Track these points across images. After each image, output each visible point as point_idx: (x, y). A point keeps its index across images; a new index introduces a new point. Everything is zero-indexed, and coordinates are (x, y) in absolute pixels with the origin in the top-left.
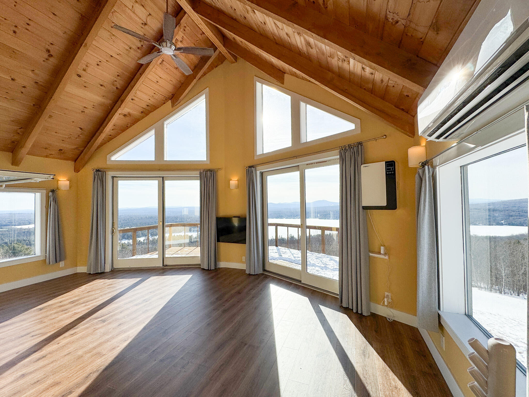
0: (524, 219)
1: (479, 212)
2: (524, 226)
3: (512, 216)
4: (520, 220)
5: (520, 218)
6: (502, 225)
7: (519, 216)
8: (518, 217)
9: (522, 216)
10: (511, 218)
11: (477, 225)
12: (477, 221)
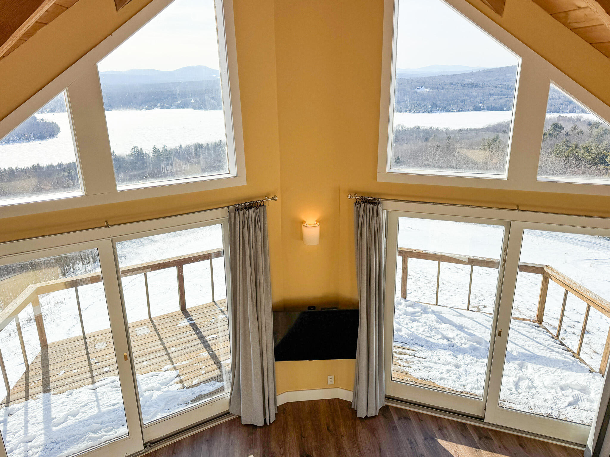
0: (506, 99)
1: (454, 89)
2: (504, 110)
3: (493, 95)
4: (501, 101)
5: (501, 98)
6: (480, 110)
7: (501, 95)
8: (500, 97)
9: (504, 95)
10: (492, 98)
11: (450, 111)
12: (450, 104)
